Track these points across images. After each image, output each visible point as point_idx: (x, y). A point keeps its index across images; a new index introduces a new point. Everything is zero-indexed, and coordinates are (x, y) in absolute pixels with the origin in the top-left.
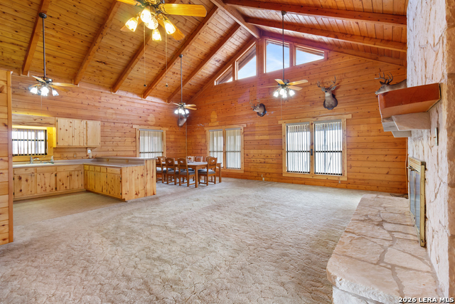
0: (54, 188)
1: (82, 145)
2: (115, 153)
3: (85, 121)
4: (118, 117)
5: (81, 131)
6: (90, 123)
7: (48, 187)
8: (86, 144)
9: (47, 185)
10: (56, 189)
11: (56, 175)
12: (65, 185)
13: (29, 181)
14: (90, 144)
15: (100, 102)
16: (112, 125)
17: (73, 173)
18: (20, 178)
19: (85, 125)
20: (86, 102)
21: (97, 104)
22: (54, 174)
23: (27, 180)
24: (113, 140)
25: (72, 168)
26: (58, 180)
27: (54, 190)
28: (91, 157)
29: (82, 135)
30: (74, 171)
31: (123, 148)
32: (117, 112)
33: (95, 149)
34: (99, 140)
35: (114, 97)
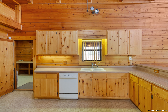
0: (105, 94)
1: (126, 53)
2: (152, 61)
3: (128, 31)
4: (156, 25)
5: (126, 41)
6: (133, 32)
7: (101, 92)
8: (130, 52)
9: (100, 90)
10: (107, 94)
11: (107, 82)
12: (113, 92)
13: (89, 85)
14: (133, 52)
15: (139, 13)
16: (150, 33)
17: (119, 81)
18: (83, 82)
19: (129, 34)
20: (128, 15)
21: (137, 16)
22: (105, 80)
23: (87, 84)
24: (151, 48)
25: (119, 77)
26: (108, 87)
27: (105, 95)
28: (131, 64)
29: (126, 44)
30: (121, 79)
31: (161, 57)
32: (155, 20)
33: (135, 57)
34: (140, 48)
35: (152, 6)
